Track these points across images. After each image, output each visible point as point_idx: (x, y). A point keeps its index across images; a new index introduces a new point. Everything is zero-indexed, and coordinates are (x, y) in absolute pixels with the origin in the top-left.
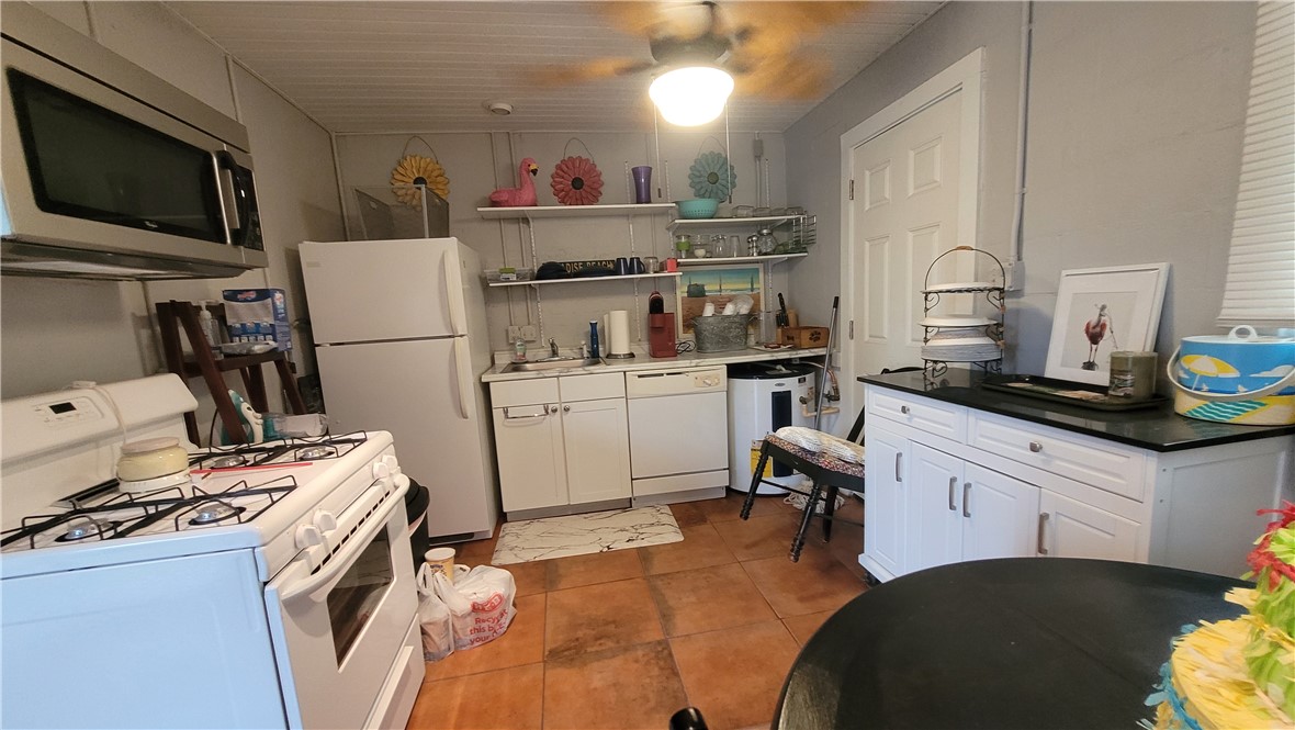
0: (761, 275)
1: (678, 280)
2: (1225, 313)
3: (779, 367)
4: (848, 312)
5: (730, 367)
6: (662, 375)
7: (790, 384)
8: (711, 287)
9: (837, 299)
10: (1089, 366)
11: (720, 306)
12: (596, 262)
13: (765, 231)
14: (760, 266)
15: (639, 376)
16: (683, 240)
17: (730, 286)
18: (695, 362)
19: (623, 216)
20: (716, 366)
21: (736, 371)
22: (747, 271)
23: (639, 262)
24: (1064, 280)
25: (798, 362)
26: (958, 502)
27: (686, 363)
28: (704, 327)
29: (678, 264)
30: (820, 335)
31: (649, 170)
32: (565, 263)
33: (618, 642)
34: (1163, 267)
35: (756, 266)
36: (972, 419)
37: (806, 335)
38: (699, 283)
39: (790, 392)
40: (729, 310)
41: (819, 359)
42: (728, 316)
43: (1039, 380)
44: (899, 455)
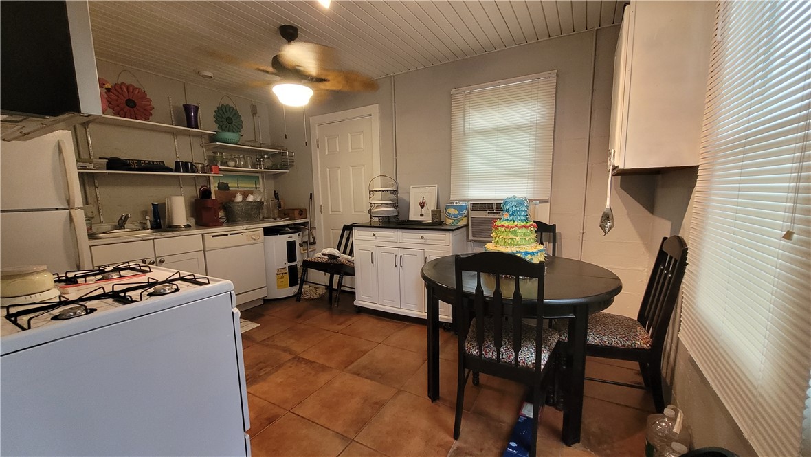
0: (261, 180)
1: (211, 179)
2: (451, 199)
3: (287, 229)
4: (319, 200)
5: (265, 229)
6: (227, 235)
7: (294, 237)
8: (232, 185)
9: (311, 194)
10: (422, 215)
11: (245, 195)
12: (149, 161)
13: (266, 156)
14: (260, 175)
15: (213, 236)
16: (218, 154)
17: (244, 185)
18: (245, 227)
19: (169, 132)
20: (257, 229)
21: (268, 232)
22: (253, 178)
23: (192, 165)
24: (411, 188)
25: (293, 226)
26: (398, 264)
27: (240, 227)
28: (237, 208)
29: (220, 170)
30: (302, 213)
31: (196, 109)
32: (129, 160)
33: (273, 366)
34: (436, 185)
35: (257, 175)
36: (401, 233)
37: (296, 213)
38: (225, 182)
39: (294, 241)
40: (250, 198)
41: (304, 224)
42: (251, 202)
43: (408, 221)
44: (372, 253)
